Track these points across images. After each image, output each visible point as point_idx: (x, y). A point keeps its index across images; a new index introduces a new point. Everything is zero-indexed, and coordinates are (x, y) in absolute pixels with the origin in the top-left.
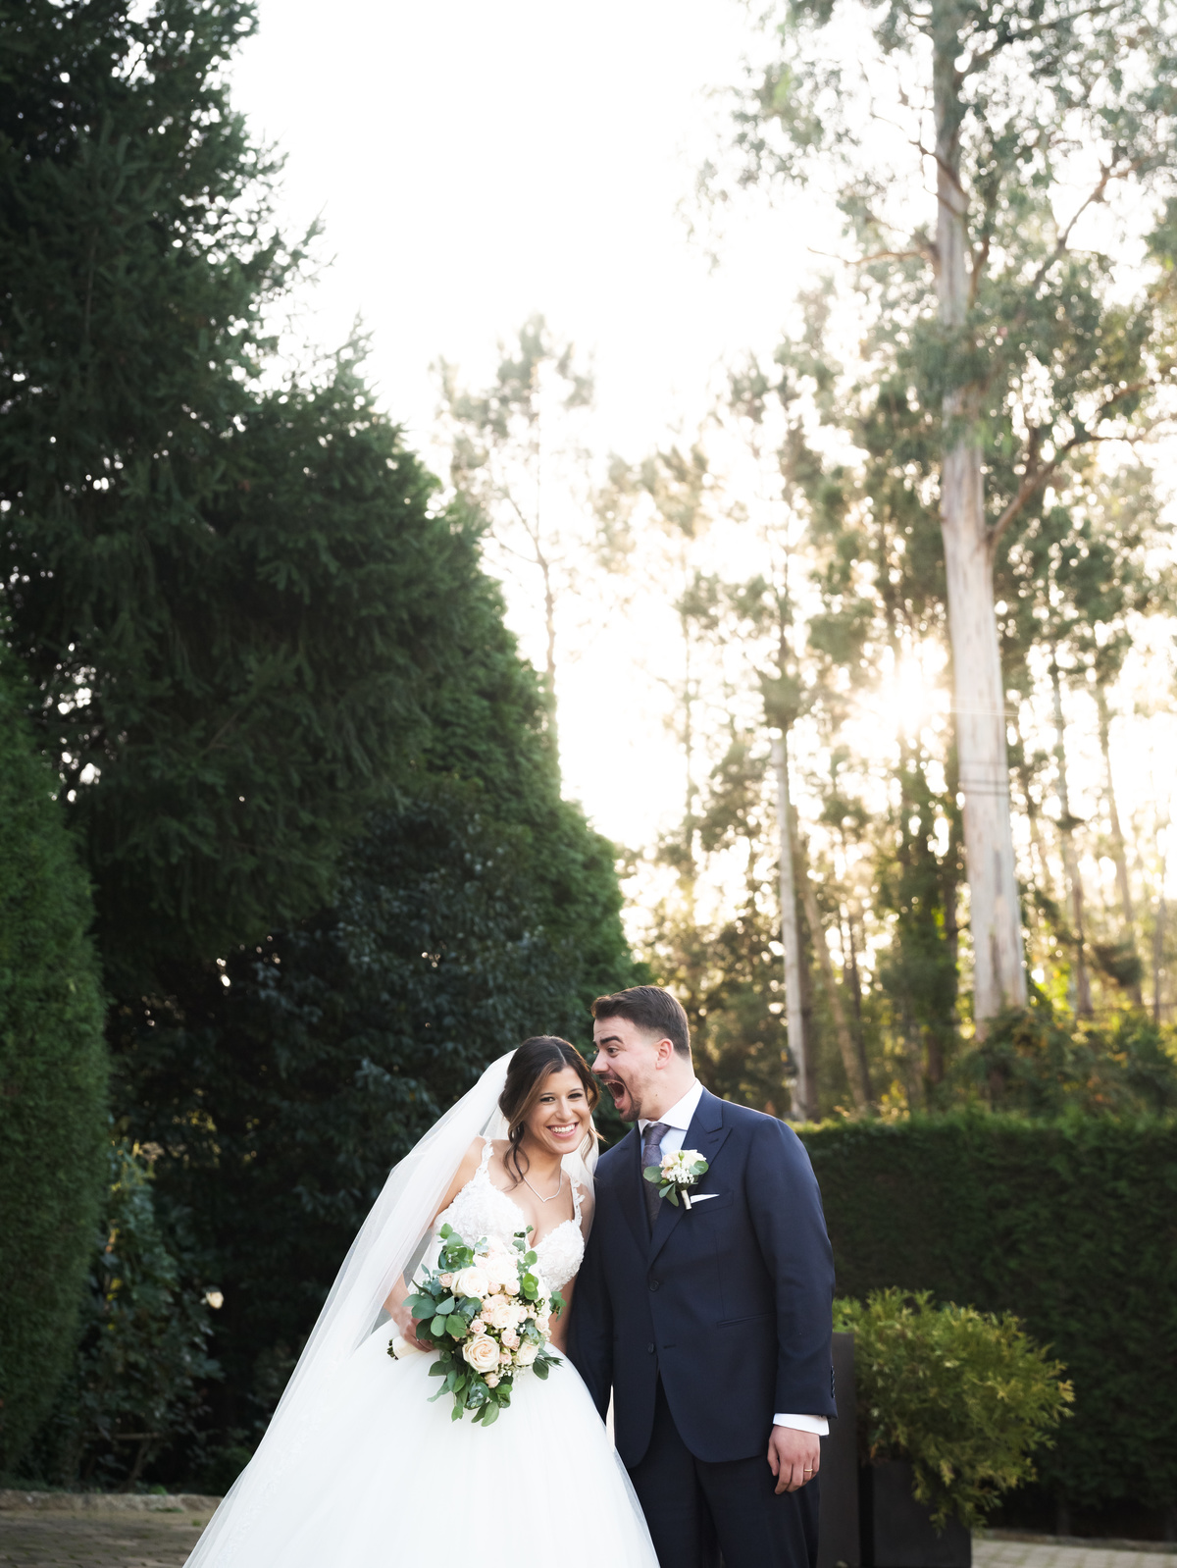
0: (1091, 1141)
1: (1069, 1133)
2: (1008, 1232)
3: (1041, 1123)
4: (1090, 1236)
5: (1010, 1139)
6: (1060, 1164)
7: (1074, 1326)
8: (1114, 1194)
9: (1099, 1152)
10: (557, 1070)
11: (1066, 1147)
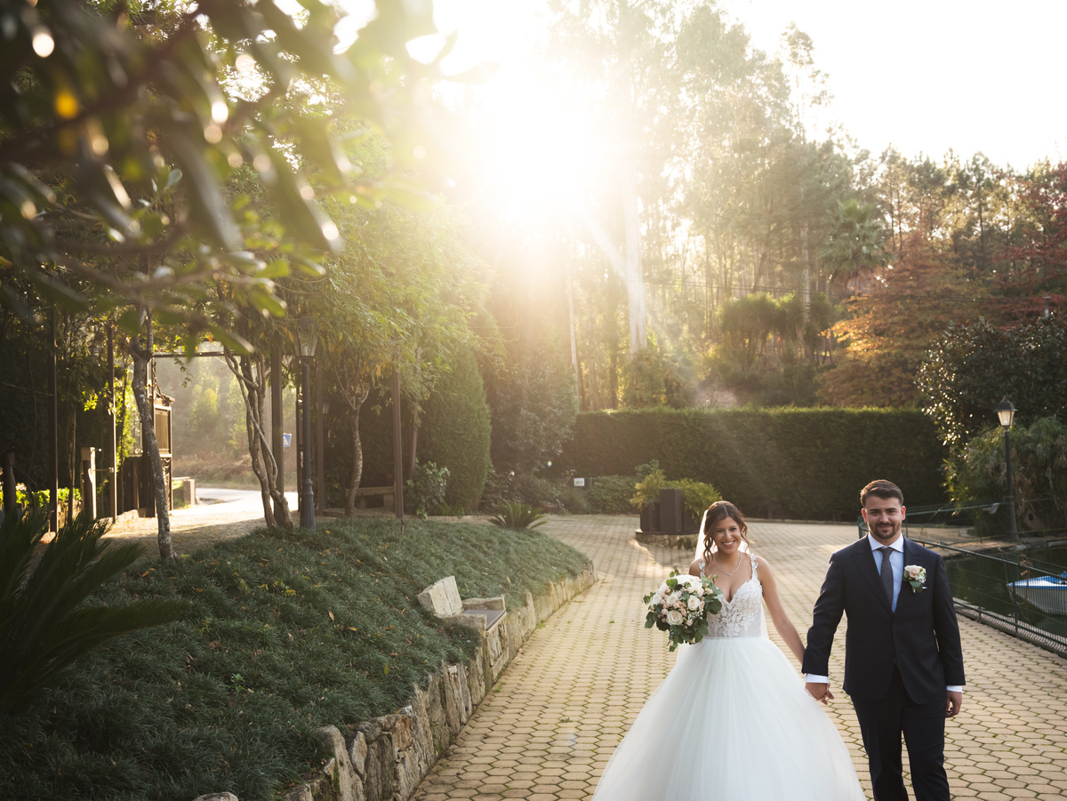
0: (692, 416)
1: (687, 414)
2: (669, 440)
3: (679, 411)
4: (691, 441)
5: (670, 416)
6: (684, 423)
7: (686, 464)
8: (698, 430)
9: (694, 419)
10: (724, 518)
11: (686, 418)
